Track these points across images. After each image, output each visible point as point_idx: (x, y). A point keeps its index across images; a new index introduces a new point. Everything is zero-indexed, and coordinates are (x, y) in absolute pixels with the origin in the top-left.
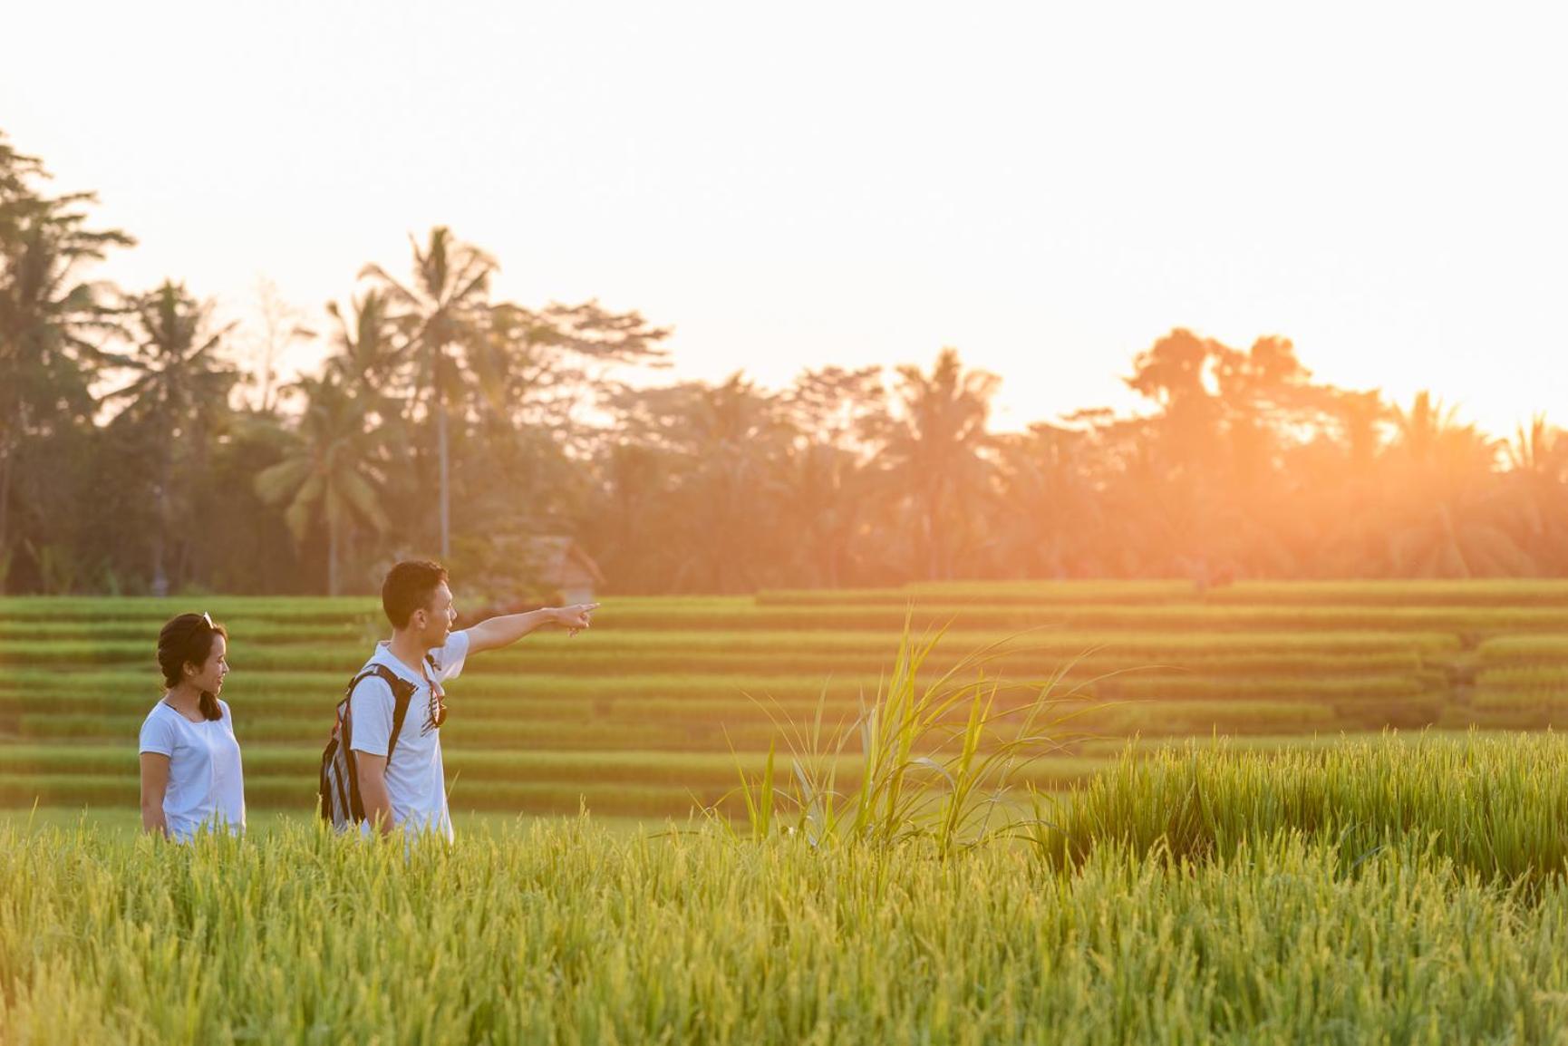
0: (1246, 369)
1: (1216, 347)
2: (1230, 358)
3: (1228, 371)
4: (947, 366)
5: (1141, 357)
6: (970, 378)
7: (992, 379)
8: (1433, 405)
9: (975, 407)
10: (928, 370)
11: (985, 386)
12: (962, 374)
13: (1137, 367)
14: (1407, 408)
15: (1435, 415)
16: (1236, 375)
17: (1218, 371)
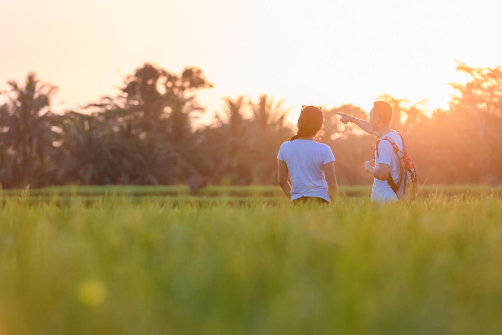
0: (179, 83)
1: (164, 73)
2: (171, 78)
3: (170, 84)
4: (31, 82)
5: (129, 78)
6: (42, 87)
7: (53, 88)
8: (268, 101)
9: (44, 101)
10: (22, 84)
11: (50, 92)
12: (38, 86)
13: (125, 83)
14: (256, 101)
15: (269, 106)
16: (174, 86)
17: (165, 84)
